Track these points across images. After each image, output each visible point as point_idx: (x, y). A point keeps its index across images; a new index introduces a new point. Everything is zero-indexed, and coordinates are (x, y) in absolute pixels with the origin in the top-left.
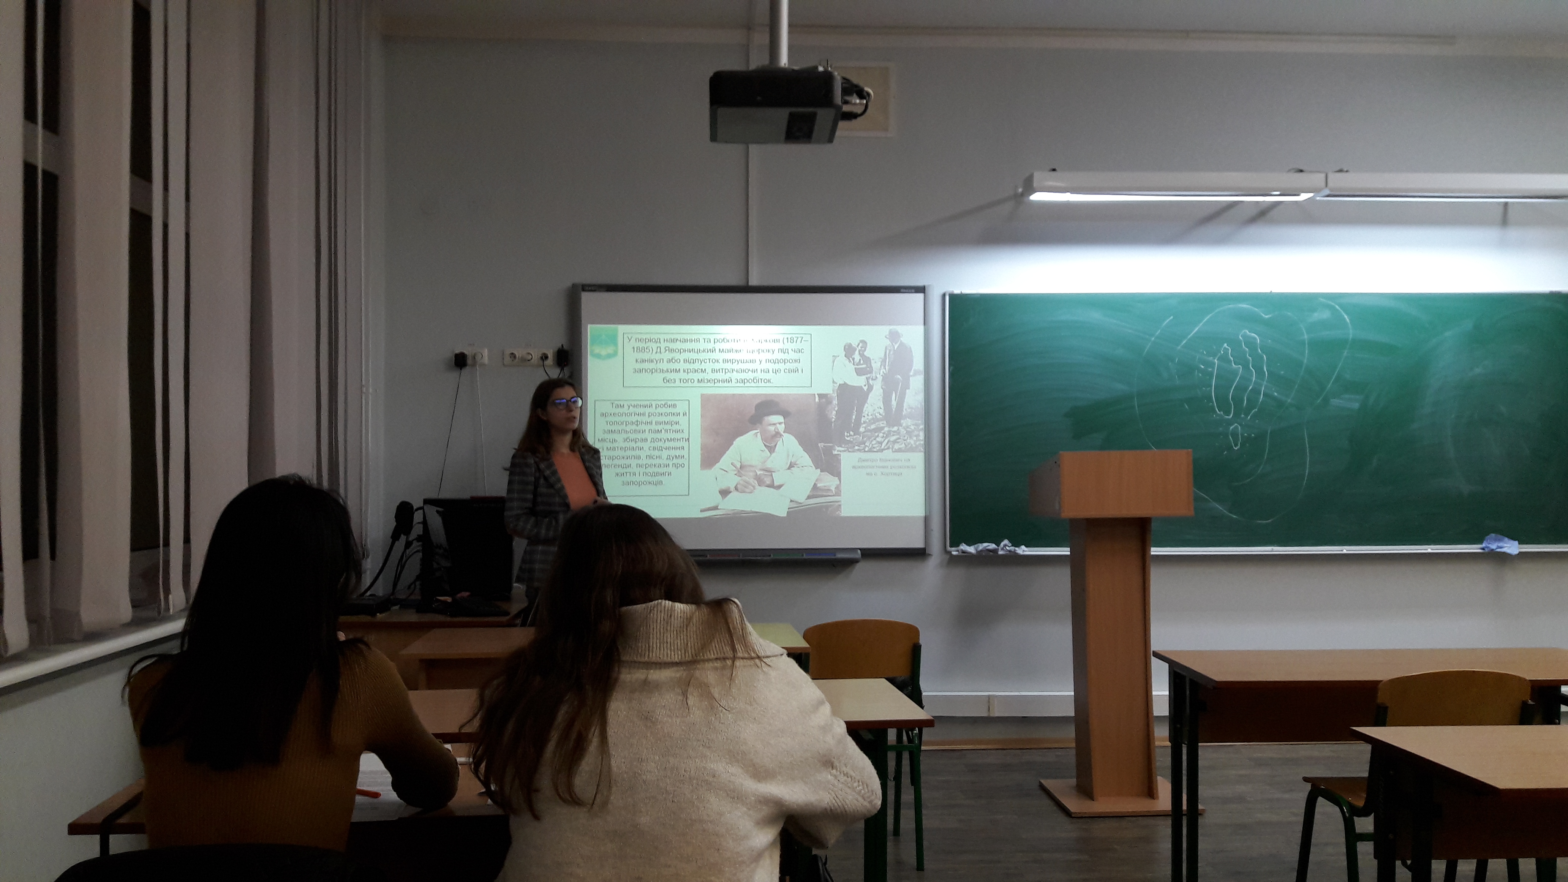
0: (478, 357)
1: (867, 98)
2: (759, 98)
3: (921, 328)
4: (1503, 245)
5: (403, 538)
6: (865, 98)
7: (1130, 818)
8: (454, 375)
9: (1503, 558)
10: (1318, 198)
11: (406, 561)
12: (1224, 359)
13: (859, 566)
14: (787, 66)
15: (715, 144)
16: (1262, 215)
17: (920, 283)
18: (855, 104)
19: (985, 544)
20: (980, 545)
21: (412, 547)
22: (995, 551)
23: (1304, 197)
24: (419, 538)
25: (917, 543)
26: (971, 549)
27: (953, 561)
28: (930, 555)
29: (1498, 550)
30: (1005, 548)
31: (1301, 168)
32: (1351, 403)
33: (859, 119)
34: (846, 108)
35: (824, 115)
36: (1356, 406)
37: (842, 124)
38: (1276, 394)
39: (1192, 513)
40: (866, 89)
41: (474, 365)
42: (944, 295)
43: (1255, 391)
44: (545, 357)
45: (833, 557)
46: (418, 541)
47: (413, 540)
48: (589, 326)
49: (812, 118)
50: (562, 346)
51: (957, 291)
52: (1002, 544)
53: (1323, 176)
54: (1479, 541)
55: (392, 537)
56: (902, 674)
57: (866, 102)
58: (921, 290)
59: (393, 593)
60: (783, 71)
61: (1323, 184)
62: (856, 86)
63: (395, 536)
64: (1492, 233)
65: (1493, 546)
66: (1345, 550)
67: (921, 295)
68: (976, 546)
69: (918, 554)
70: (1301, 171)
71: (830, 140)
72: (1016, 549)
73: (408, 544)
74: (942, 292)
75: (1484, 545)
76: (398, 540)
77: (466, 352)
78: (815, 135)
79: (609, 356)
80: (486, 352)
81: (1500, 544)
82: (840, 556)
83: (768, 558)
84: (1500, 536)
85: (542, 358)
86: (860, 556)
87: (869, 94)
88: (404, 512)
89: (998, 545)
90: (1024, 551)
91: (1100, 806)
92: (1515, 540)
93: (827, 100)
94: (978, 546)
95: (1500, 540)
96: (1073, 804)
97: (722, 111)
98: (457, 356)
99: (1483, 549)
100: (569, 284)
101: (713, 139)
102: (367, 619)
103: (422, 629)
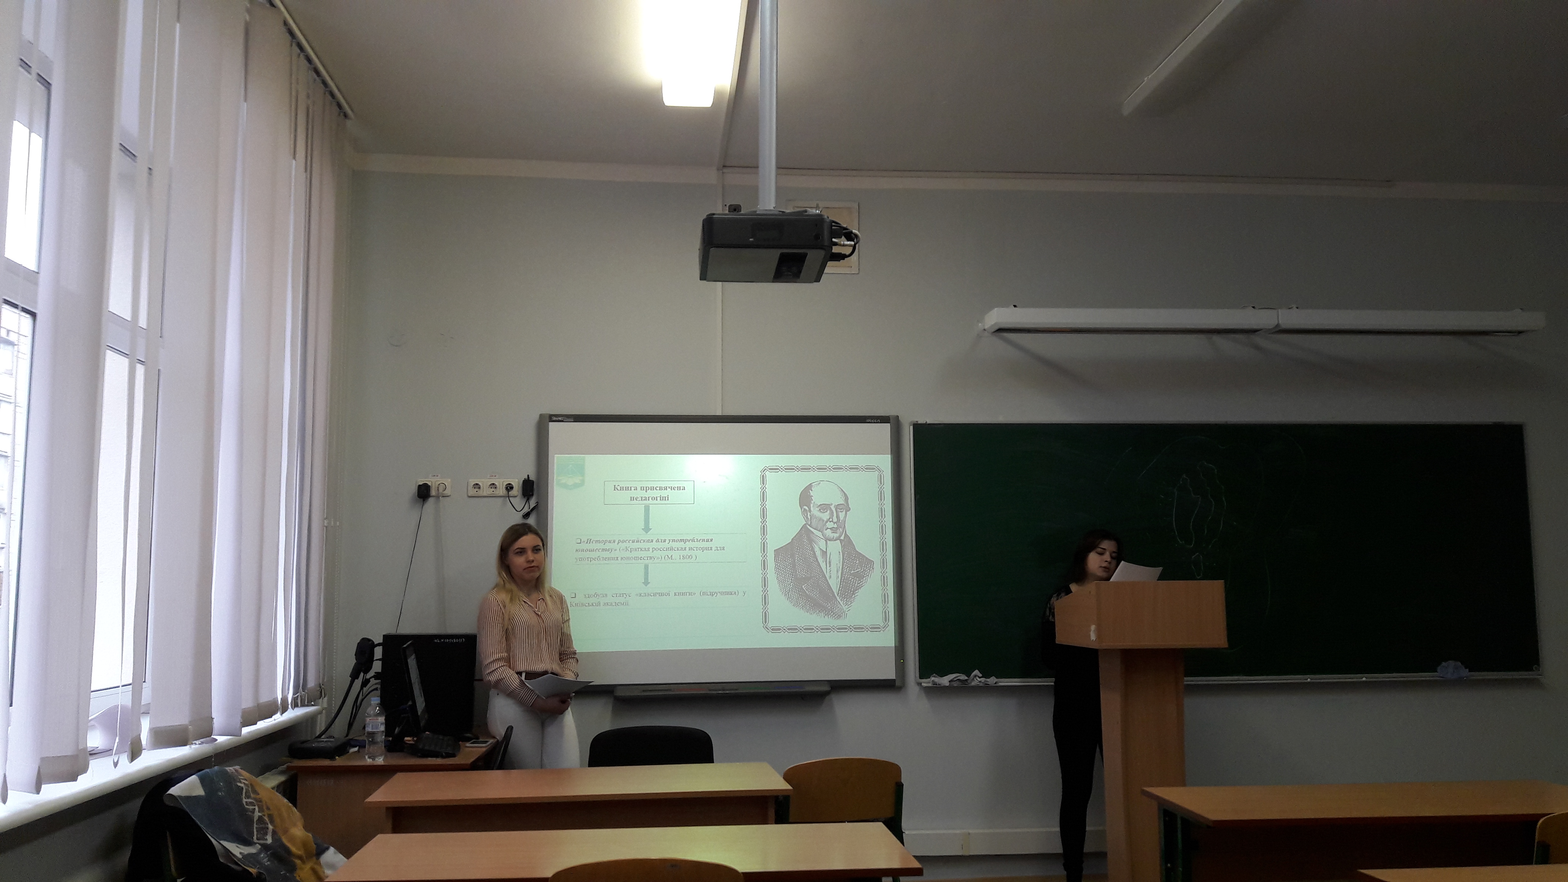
0: (442, 488)
1: (855, 240)
2: (751, 239)
3: (890, 457)
5: (361, 677)
6: (853, 240)
10: (1270, 334)
11: (362, 700)
12: (1183, 489)
13: (828, 700)
15: (705, 282)
16: (1215, 349)
18: (844, 245)
19: (956, 675)
20: (951, 675)
21: (369, 686)
22: (966, 682)
24: (377, 676)
25: (890, 674)
26: (943, 680)
27: (927, 693)
28: (904, 686)
30: (975, 679)
32: (1309, 532)
33: (846, 259)
34: (835, 250)
35: (813, 256)
37: (830, 264)
38: (1235, 523)
40: (854, 231)
41: (437, 497)
42: (916, 425)
43: (1215, 521)
45: (801, 690)
46: (377, 679)
47: (371, 678)
48: (556, 456)
49: (802, 258)
50: (528, 476)
51: (922, 421)
52: (973, 675)
53: (1275, 312)
55: (351, 676)
57: (855, 245)
58: (890, 420)
59: (348, 735)
61: (1275, 320)
62: (845, 229)
63: (354, 676)
66: (1309, 679)
67: (887, 425)
68: (947, 677)
69: (892, 685)
70: (1254, 308)
72: (988, 680)
76: (357, 678)
77: (429, 484)
78: (803, 273)
79: (576, 486)
80: (450, 483)
82: (811, 688)
83: (736, 692)
85: (507, 488)
86: (831, 688)
88: (365, 649)
89: (968, 676)
90: (995, 682)
97: (713, 250)
98: (420, 486)
100: (537, 414)
101: (703, 277)
102: (326, 763)
103: (385, 773)
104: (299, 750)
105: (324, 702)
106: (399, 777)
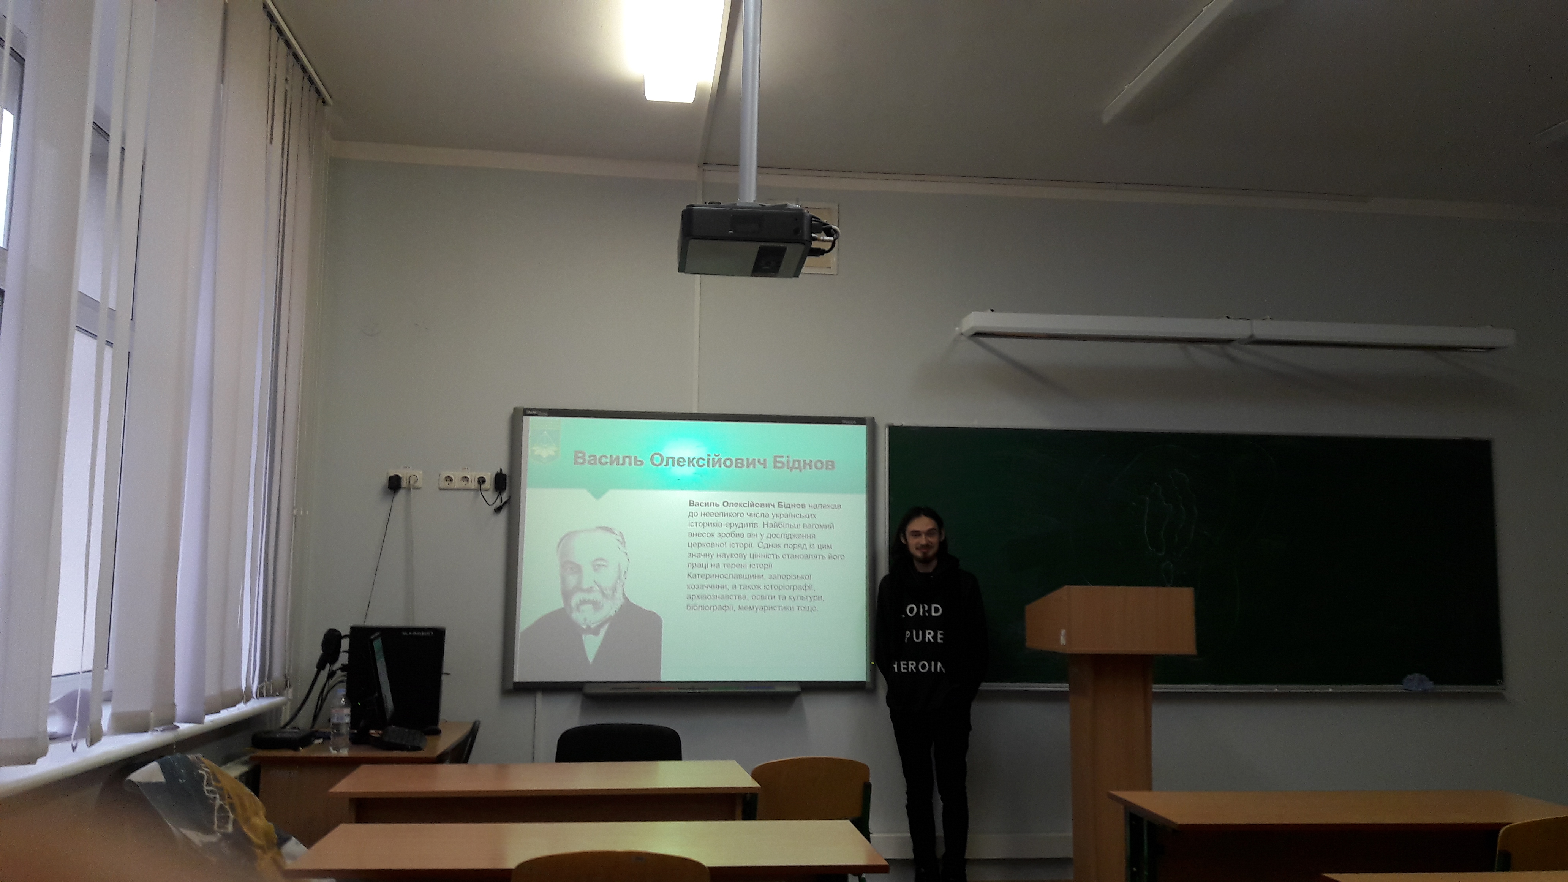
0: (413, 481)
1: (835, 236)
2: (731, 232)
5: (328, 668)
6: (832, 236)
10: (1244, 345)
12: (1155, 497)
13: (799, 701)
14: (752, 204)
15: (683, 274)
18: (823, 241)
21: (335, 677)
24: (343, 668)
28: (872, 689)
31: (1229, 315)
33: (825, 255)
34: (815, 245)
35: (792, 251)
37: (810, 260)
38: (1205, 532)
39: (1194, 651)
40: (833, 227)
41: (409, 489)
42: (891, 427)
43: (1187, 530)
44: (482, 481)
45: (770, 690)
46: (343, 671)
47: (338, 669)
49: (780, 254)
50: (501, 469)
53: (1248, 322)
55: (317, 666)
57: (834, 240)
59: (313, 726)
60: (754, 207)
62: (825, 224)
63: (321, 666)
66: (1276, 688)
67: (864, 427)
69: (860, 688)
71: (796, 274)
73: (331, 675)
74: (890, 424)
76: (323, 669)
77: (400, 475)
78: (782, 268)
80: (421, 475)
82: (779, 689)
83: (703, 691)
85: (479, 482)
86: (799, 690)
87: (836, 231)
88: (332, 640)
93: (795, 236)
97: (692, 242)
98: (390, 478)
100: (511, 407)
101: (682, 269)
102: (289, 753)
103: (349, 765)
104: (262, 741)
105: (290, 692)
106: (363, 770)
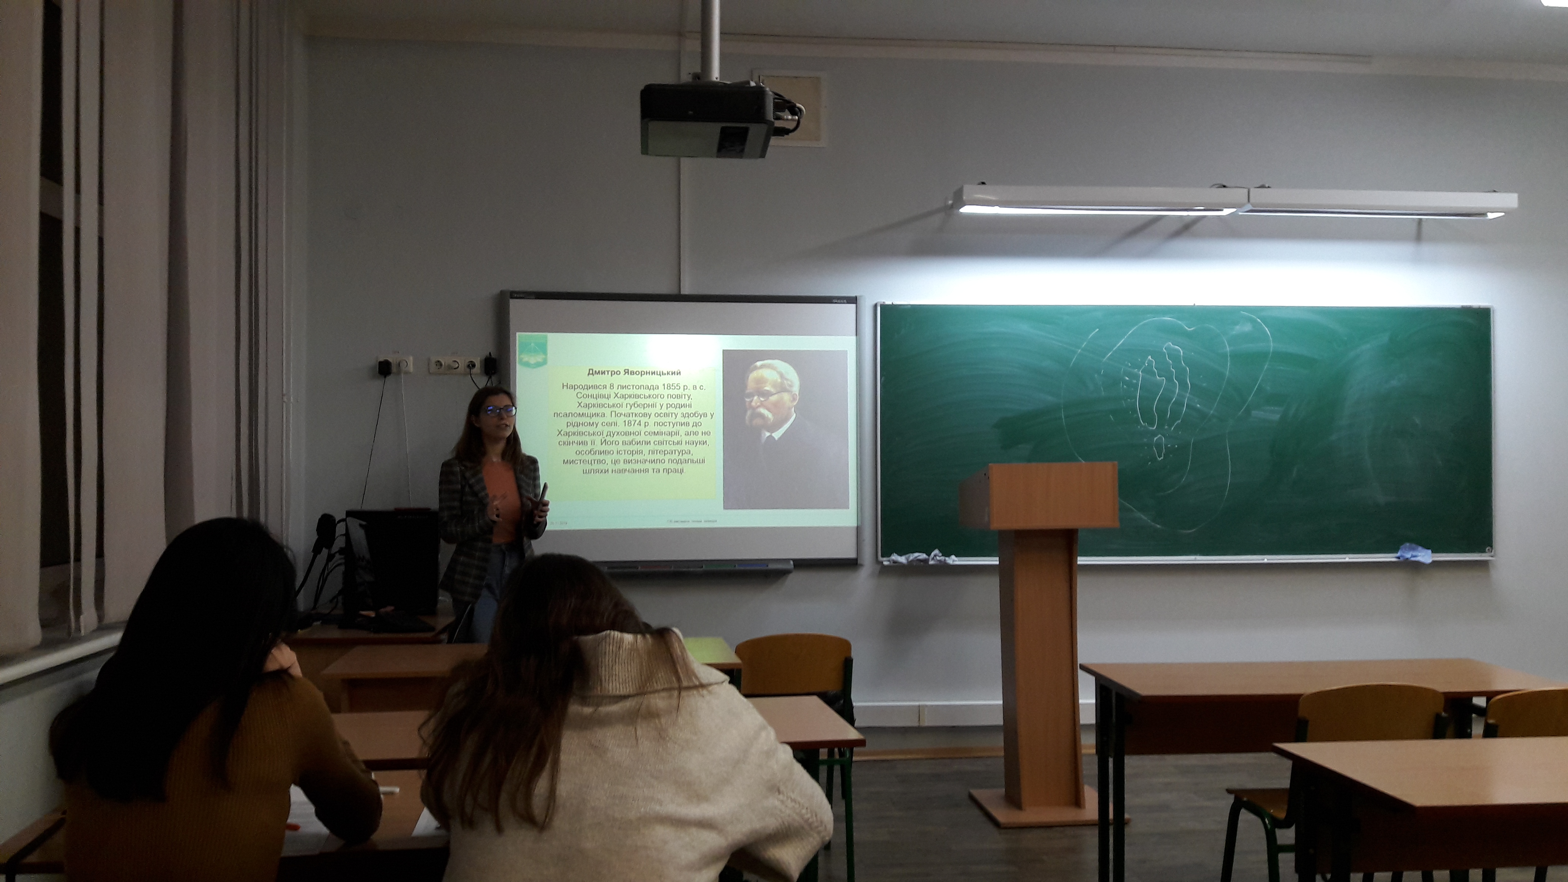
0: (403, 365)
1: (799, 114)
2: (690, 112)
3: (853, 339)
4: (1417, 260)
5: (325, 551)
6: (797, 114)
7: (1058, 828)
8: (378, 383)
9: (1416, 567)
10: (1240, 213)
11: (328, 574)
12: (1148, 371)
13: (791, 577)
14: (718, 80)
15: (646, 157)
16: (1186, 229)
17: (852, 294)
19: (916, 554)
20: (911, 555)
22: (926, 561)
23: (1226, 212)
24: (341, 551)
25: (849, 553)
26: (902, 559)
27: (884, 571)
28: (861, 565)
29: (1413, 559)
30: (935, 558)
31: (1225, 184)
32: (1272, 415)
33: (790, 134)
35: (755, 131)
36: (1276, 417)
38: (1198, 405)
39: (1117, 524)
40: (798, 105)
41: (399, 373)
42: (876, 306)
43: (1179, 403)
44: (472, 365)
45: (765, 568)
46: (340, 554)
47: (336, 553)
48: (518, 334)
49: (744, 133)
50: (490, 353)
51: (888, 302)
52: (933, 554)
53: (1246, 191)
54: (1394, 550)
55: (313, 551)
56: (833, 688)
57: (798, 118)
58: (853, 300)
60: (715, 85)
61: (1247, 200)
62: (789, 102)
63: (317, 550)
64: (1407, 249)
65: (1408, 555)
66: (1266, 559)
67: (854, 306)
68: (907, 556)
69: (850, 564)
70: (1224, 186)
71: (763, 155)
72: (947, 558)
74: (875, 302)
75: (1398, 554)
76: (320, 553)
77: (390, 360)
78: (746, 150)
79: (538, 365)
80: (411, 359)
81: (1414, 553)
82: (772, 566)
83: (699, 569)
84: (1414, 545)
85: (468, 366)
86: (793, 567)
87: (800, 110)
88: (326, 524)
89: (929, 555)
90: (953, 561)
91: (1029, 815)
92: (1428, 549)
93: (758, 116)
94: (909, 557)
95: (1414, 549)
96: (1003, 815)
97: (653, 125)
98: (380, 363)
99: (1399, 558)
100: (496, 290)
101: (645, 152)
106: (356, 651)
